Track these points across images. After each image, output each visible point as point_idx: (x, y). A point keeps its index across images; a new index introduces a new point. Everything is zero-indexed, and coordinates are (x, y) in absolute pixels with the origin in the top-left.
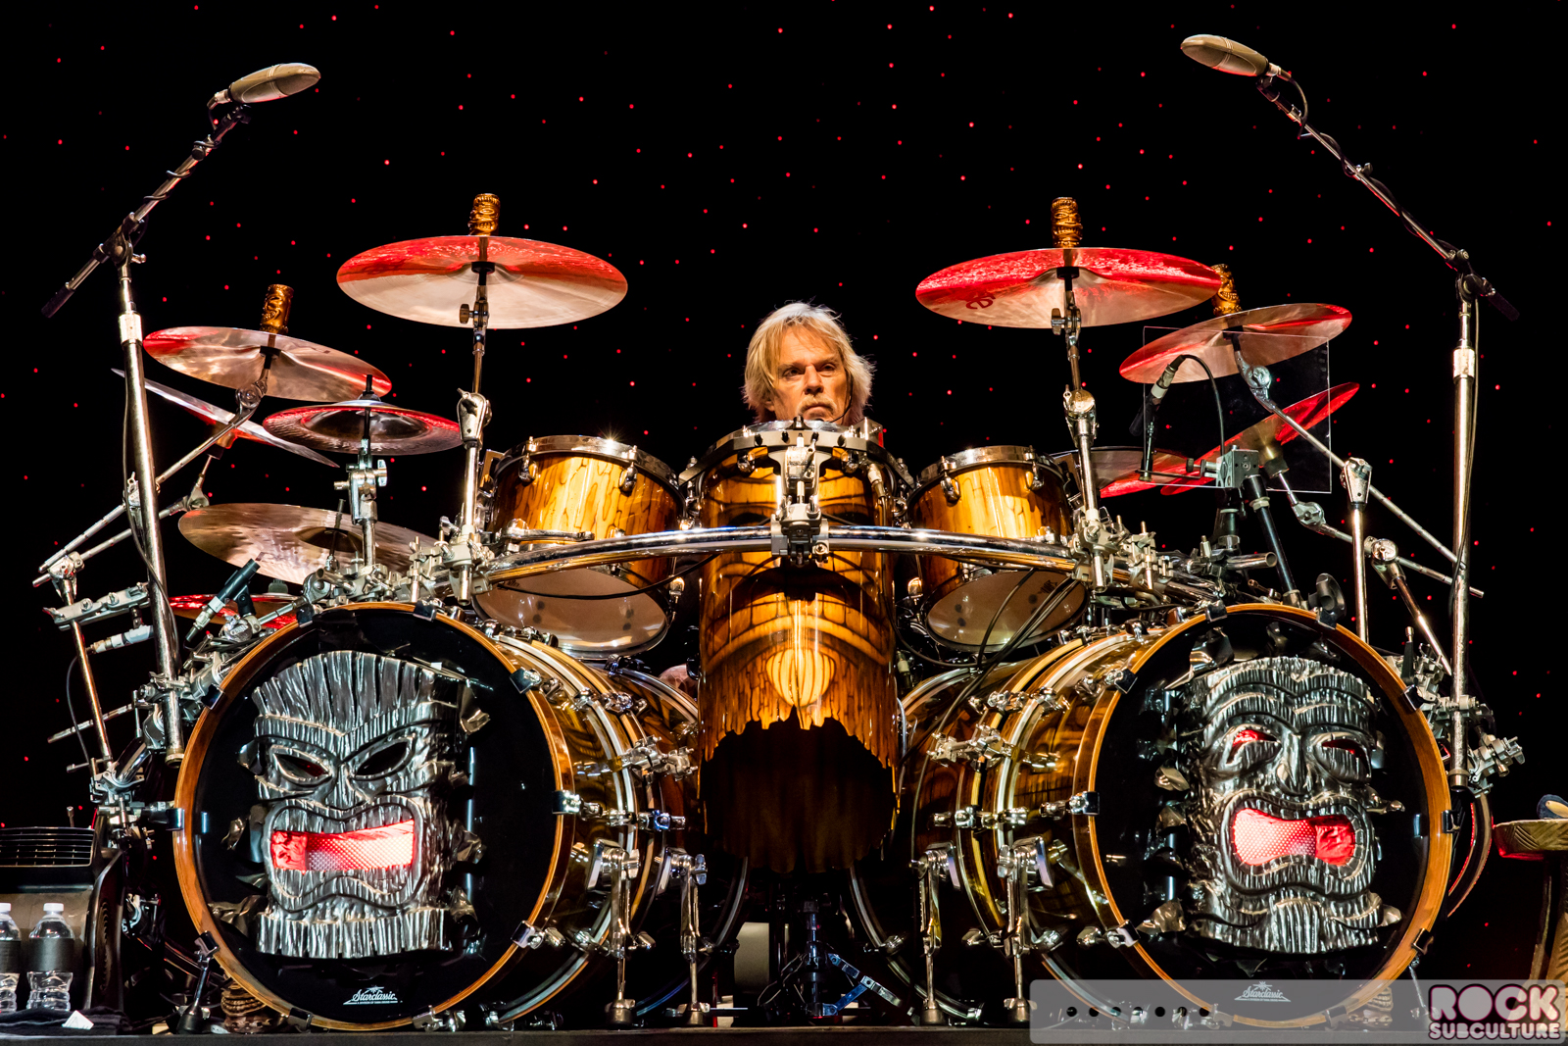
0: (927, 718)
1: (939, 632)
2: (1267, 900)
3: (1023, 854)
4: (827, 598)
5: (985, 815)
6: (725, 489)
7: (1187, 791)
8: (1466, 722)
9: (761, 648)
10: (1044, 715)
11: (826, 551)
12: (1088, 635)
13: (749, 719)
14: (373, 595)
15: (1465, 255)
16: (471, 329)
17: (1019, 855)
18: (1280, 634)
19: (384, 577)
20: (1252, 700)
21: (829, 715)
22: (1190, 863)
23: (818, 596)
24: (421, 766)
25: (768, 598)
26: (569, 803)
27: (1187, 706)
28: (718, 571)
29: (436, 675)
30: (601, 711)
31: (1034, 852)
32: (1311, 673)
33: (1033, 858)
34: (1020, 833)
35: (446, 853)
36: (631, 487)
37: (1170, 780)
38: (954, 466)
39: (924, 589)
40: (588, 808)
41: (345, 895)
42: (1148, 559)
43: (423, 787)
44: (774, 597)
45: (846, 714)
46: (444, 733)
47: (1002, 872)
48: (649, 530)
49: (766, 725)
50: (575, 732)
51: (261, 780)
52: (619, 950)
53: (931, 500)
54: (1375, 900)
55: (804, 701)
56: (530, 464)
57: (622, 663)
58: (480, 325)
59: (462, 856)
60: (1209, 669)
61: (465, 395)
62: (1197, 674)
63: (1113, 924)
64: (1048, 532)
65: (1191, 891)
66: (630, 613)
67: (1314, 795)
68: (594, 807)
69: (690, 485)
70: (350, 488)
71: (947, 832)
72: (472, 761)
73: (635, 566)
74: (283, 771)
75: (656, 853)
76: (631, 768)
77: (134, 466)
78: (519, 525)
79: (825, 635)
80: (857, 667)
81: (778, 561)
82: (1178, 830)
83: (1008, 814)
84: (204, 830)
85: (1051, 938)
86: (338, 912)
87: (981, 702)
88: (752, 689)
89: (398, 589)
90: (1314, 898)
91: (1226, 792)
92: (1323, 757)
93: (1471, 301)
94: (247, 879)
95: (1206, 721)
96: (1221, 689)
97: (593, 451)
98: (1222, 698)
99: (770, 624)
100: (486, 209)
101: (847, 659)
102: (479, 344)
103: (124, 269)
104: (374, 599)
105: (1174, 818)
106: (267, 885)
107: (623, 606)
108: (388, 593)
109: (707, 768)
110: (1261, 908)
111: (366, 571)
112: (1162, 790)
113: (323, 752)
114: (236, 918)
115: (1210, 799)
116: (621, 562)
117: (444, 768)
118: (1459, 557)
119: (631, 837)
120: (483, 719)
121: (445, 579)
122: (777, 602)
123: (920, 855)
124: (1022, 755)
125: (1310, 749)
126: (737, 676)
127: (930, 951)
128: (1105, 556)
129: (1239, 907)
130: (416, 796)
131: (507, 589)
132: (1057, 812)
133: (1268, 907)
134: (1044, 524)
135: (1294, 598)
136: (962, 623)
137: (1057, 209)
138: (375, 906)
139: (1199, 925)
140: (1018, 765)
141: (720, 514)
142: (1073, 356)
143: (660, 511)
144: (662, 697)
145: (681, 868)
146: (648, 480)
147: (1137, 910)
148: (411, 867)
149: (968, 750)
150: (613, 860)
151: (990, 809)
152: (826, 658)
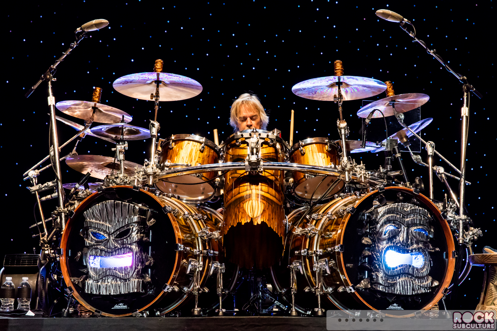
0: (295, 222)
1: (299, 195)
2: (396, 278)
3: (321, 264)
4: (263, 184)
5: (310, 251)
6: (232, 150)
7: (372, 245)
8: (463, 223)
9: (242, 200)
10: (329, 221)
11: (262, 170)
12: (343, 196)
13: (238, 222)
14: (123, 183)
15: (465, 78)
16: (154, 101)
17: (320, 264)
18: (401, 196)
19: (127, 178)
20: (392, 216)
21: (263, 221)
22: (372, 267)
23: (260, 184)
24: (135, 236)
25: (244, 184)
26: (180, 247)
27: (372, 218)
28: (230, 176)
29: (139, 208)
30: (192, 219)
31: (324, 263)
32: (411, 208)
33: (324, 265)
34: (321, 257)
35: (143, 263)
36: (203, 150)
37: (366, 241)
38: (303, 144)
39: (294, 182)
40: (186, 249)
41: (111, 275)
42: (363, 172)
43: (135, 242)
44: (246, 184)
45: (268, 220)
46: (142, 226)
47: (315, 269)
48: (209, 163)
49: (243, 224)
50: (183, 226)
51: (86, 240)
52: (196, 293)
53: (296, 154)
54: (430, 278)
55: (255, 216)
56: (172, 143)
57: (201, 204)
58: (157, 100)
59: (147, 263)
60: (379, 207)
61: (152, 122)
62: (375, 208)
63: (348, 285)
64: (332, 164)
65: (373, 275)
66: (204, 189)
67: (411, 246)
68: (188, 248)
69: (222, 149)
70: (117, 150)
71: (299, 257)
72: (151, 234)
73: (204, 174)
74: (93, 237)
75: (209, 263)
76: (201, 237)
77: (52, 143)
78: (168, 162)
79: (262, 196)
80: (272, 206)
81: (248, 173)
82: (369, 256)
83: (317, 251)
84: (70, 255)
85: (330, 290)
86: (109, 280)
87: (310, 217)
88: (239, 212)
89: (131, 181)
90: (411, 278)
91: (384, 245)
92: (414, 234)
93: (467, 92)
94: (82, 270)
95: (378, 223)
96: (382, 213)
97: (192, 139)
98: (383, 216)
99: (245, 192)
100: (159, 64)
101: (269, 203)
102: (156, 106)
103: (50, 83)
104: (123, 184)
105: (367, 253)
106: (88, 272)
107: (201, 187)
108: (128, 183)
109: (225, 237)
110: (394, 281)
111: (121, 176)
112: (364, 244)
113: (105, 231)
114: (79, 282)
115: (378, 247)
116: (200, 173)
117: (142, 236)
118: (462, 172)
119: (201, 258)
120: (154, 222)
121: (145, 178)
122: (247, 186)
123: (291, 264)
124: (321, 233)
125: (410, 231)
126: (235, 208)
127: (294, 293)
128: (349, 171)
129: (387, 280)
130: (133, 245)
131: (165, 181)
132: (332, 251)
133: (396, 280)
134: (331, 162)
135: (408, 185)
136: (306, 192)
137: (336, 64)
138: (120, 279)
139: (375, 286)
140: (320, 236)
141: (231, 158)
142: (340, 109)
143: (212, 158)
144: (213, 215)
145: (217, 267)
146: (208, 148)
147: (356, 281)
148: (131, 267)
149: (305, 231)
150: (195, 265)
151: (312, 250)
152: (262, 203)
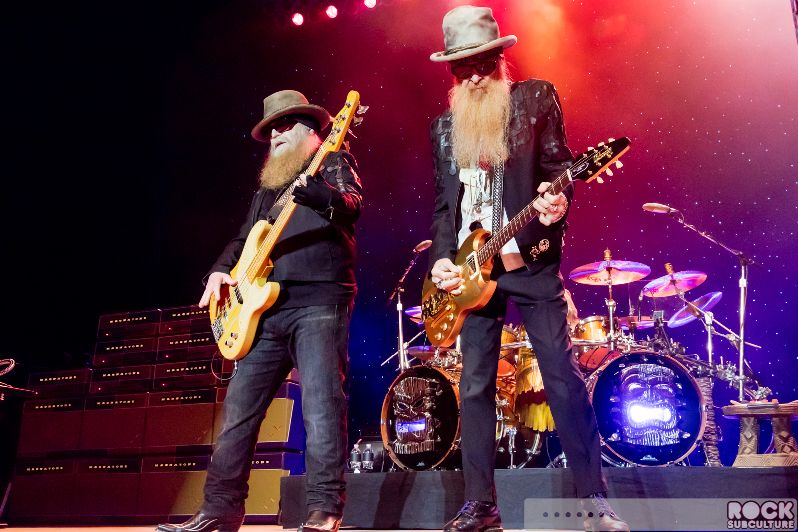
7: (621, 402)
9: (526, 372)
13: (523, 391)
21: (541, 389)
24: (428, 405)
25: (529, 359)
37: (614, 400)
43: (428, 410)
46: (433, 396)
51: (395, 410)
54: (679, 431)
55: (535, 386)
67: (657, 402)
69: (517, 333)
74: (399, 408)
84: (390, 424)
88: (524, 383)
93: (745, 266)
99: (528, 366)
103: (399, 293)
105: (616, 410)
110: (641, 433)
115: (625, 404)
117: (433, 405)
120: (442, 393)
122: (531, 360)
126: (521, 379)
128: (615, 342)
129: (634, 433)
135: (671, 350)
137: (605, 252)
139: (625, 439)
143: (510, 340)
148: (425, 430)
